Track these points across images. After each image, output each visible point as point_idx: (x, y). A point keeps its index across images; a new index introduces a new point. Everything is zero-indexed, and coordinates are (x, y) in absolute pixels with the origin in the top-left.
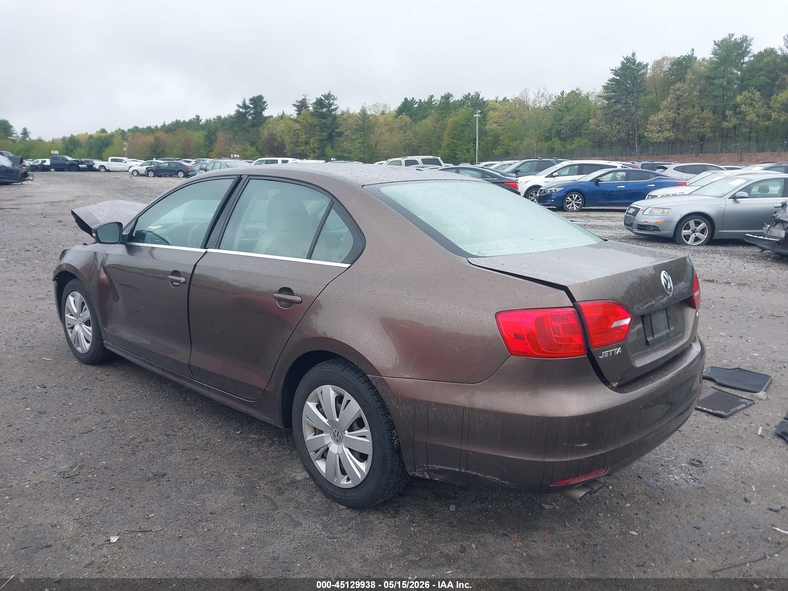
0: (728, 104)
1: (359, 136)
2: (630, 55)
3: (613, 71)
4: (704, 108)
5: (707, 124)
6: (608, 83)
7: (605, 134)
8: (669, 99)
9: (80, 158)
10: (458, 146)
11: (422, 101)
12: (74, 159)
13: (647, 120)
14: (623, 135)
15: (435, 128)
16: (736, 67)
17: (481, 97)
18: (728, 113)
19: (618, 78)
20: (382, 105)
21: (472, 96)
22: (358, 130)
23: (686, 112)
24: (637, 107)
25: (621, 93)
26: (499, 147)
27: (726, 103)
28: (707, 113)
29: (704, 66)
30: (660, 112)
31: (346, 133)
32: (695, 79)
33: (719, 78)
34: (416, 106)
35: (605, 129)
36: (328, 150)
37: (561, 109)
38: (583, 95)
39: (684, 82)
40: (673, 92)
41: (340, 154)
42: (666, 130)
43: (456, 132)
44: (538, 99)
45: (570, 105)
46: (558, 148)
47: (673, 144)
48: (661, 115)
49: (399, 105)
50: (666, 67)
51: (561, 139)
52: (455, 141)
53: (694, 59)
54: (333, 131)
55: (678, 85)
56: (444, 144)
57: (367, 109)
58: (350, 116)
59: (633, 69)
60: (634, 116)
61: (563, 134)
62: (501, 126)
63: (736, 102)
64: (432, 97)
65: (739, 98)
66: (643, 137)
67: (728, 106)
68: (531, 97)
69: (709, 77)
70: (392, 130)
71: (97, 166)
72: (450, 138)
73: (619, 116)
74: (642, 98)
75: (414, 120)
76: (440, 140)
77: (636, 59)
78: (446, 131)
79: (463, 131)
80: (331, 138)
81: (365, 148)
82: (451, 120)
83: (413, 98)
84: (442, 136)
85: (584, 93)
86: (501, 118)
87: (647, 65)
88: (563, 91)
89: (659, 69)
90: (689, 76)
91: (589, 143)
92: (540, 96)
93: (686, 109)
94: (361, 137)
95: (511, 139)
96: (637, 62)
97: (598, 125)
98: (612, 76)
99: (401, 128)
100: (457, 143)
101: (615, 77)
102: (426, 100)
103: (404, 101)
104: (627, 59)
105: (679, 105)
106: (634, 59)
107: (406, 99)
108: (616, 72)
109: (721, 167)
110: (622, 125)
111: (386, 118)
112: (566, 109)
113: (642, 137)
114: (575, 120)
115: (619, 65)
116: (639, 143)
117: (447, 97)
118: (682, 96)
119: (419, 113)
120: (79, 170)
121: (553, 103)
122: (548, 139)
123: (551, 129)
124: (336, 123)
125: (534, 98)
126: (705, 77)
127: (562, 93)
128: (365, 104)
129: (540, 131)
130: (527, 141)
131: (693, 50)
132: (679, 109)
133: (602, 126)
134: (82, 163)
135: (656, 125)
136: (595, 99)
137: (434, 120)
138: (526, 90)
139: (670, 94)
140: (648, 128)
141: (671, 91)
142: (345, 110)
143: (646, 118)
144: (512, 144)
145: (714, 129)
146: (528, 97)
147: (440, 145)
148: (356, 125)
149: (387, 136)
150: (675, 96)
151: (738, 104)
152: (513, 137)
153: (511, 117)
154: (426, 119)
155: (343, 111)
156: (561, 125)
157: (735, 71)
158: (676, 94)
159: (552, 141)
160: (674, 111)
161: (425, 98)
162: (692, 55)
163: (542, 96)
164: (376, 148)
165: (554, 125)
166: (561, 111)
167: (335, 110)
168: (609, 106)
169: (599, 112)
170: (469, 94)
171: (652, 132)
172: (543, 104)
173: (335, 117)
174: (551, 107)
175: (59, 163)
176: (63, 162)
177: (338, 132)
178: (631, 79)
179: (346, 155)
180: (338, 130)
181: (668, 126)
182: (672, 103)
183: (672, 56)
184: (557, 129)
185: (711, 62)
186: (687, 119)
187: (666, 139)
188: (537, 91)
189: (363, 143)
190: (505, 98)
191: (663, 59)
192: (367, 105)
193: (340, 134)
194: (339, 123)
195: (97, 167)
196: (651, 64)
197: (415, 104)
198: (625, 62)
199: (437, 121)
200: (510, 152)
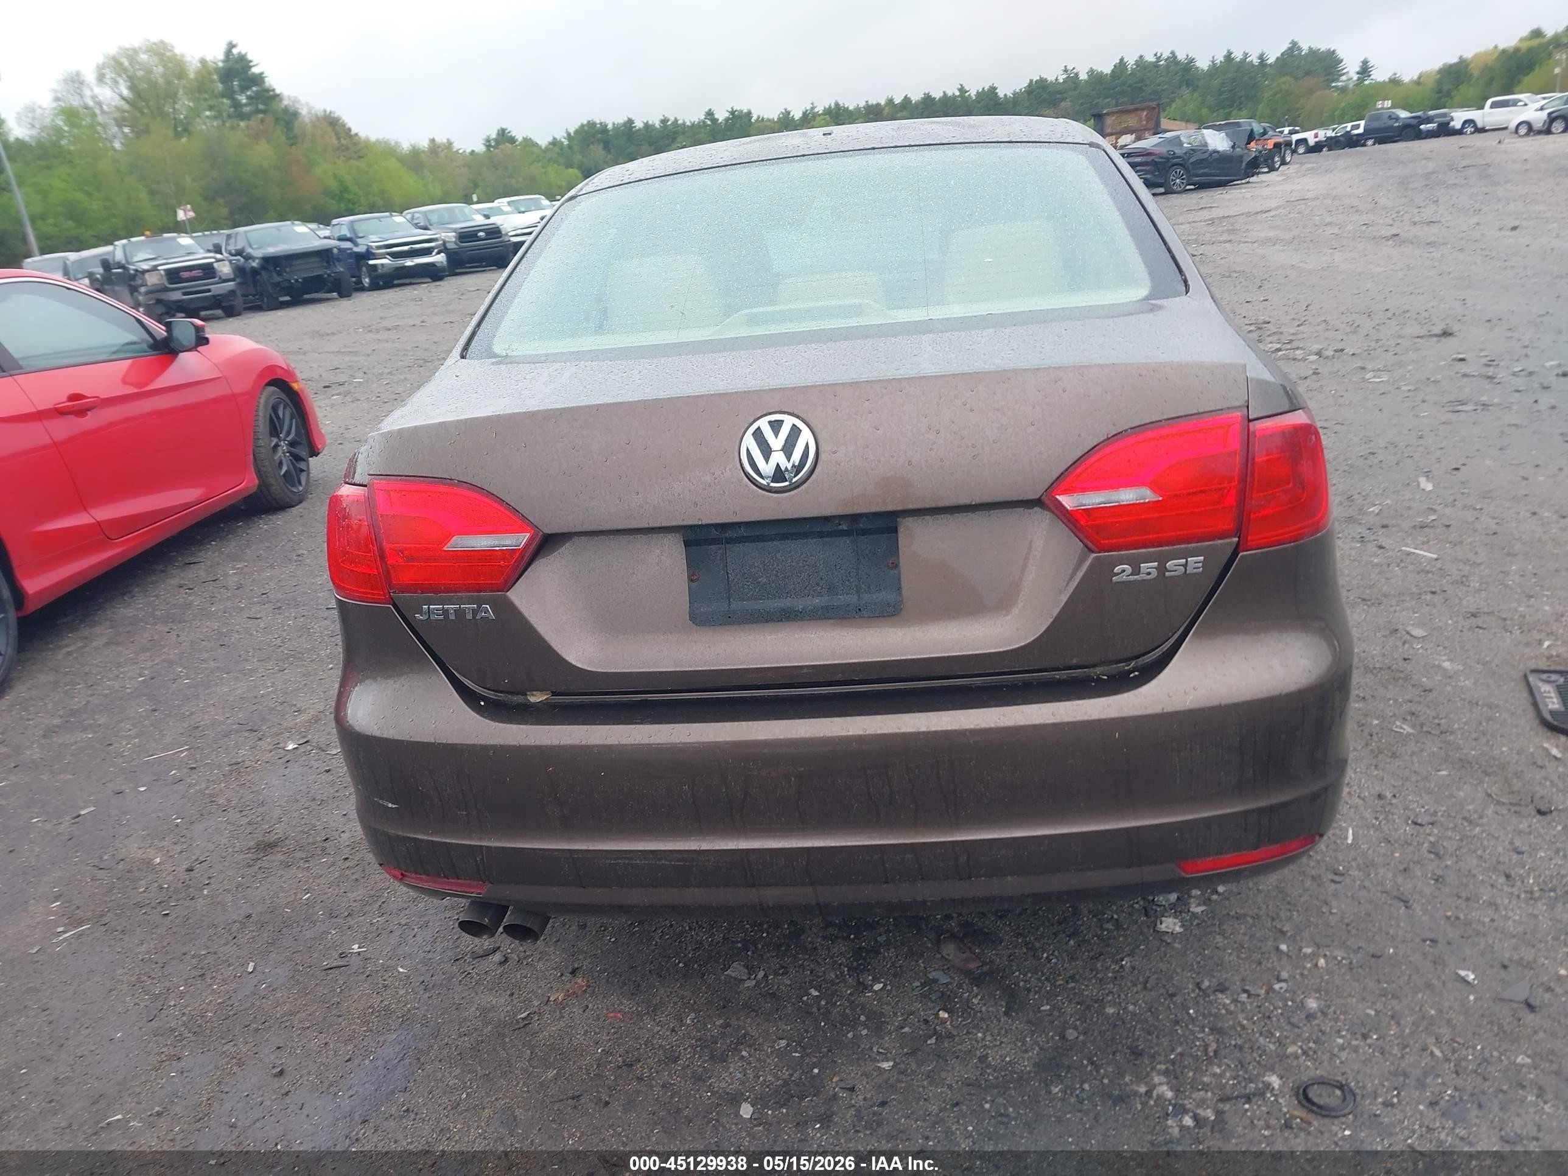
9: (1425, 110)
12: (1413, 115)
71: (1457, 124)
120: (1420, 136)
134: (1429, 120)
175: (1383, 126)
176: (1390, 123)
195: (1458, 126)
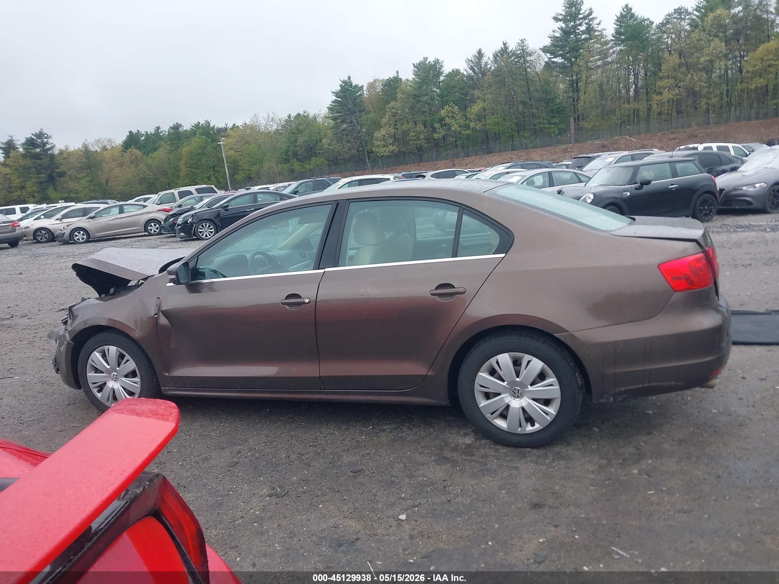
0: (435, 118)
1: (84, 174)
2: (346, 79)
3: (334, 93)
4: (417, 123)
5: (422, 136)
6: (331, 105)
7: (339, 151)
8: (387, 117)
10: (198, 174)
11: (149, 133)
13: (372, 137)
14: (354, 151)
15: (169, 159)
16: (435, 85)
17: (212, 125)
18: (437, 125)
19: (339, 99)
20: (107, 140)
21: (202, 125)
22: (83, 169)
23: (403, 127)
24: (362, 126)
25: (346, 114)
26: (240, 173)
27: (433, 117)
28: (420, 127)
29: (410, 86)
30: (382, 128)
31: (69, 173)
32: (405, 98)
33: (424, 95)
34: (143, 138)
35: (337, 147)
36: (51, 192)
37: (293, 131)
38: (310, 117)
39: (397, 101)
40: (389, 110)
41: (66, 195)
42: (390, 144)
43: (192, 161)
44: (268, 123)
45: (301, 127)
46: (298, 169)
47: (397, 156)
48: (383, 132)
49: (124, 139)
50: (379, 88)
51: (299, 160)
52: (194, 171)
53: (399, 80)
54: (52, 172)
55: (392, 104)
56: (182, 174)
57: (90, 146)
58: (70, 154)
59: (351, 91)
60: (361, 133)
61: (300, 155)
62: (238, 152)
63: (441, 115)
64: (158, 128)
65: (443, 113)
66: (372, 152)
67: (435, 119)
68: (263, 122)
69: (415, 96)
70: (121, 165)
72: (187, 168)
73: (347, 135)
74: (364, 117)
75: (144, 153)
76: (177, 170)
77: (352, 81)
78: (182, 161)
79: (199, 160)
80: (51, 179)
81: (94, 186)
82: (185, 150)
83: (138, 131)
84: (179, 166)
85: (311, 115)
86: (236, 144)
87: (362, 87)
88: (290, 115)
89: (373, 91)
90: (399, 95)
91: (325, 162)
92: (270, 120)
93: (402, 124)
94: (88, 175)
95: (250, 164)
96: (354, 84)
97: (330, 145)
98: (334, 98)
99: (132, 162)
100: (195, 172)
101: (337, 99)
102: (153, 132)
103: (129, 134)
104: (344, 82)
105: (396, 121)
106: (351, 82)
107: (131, 132)
108: (337, 94)
109: (465, 170)
110: (352, 142)
111: (113, 154)
112: (298, 132)
113: (370, 152)
114: (308, 140)
115: (339, 88)
116: (369, 158)
117: (176, 127)
118: (397, 113)
119: (148, 146)
121: (283, 126)
122: (286, 161)
123: (287, 151)
124: (55, 163)
125: (265, 123)
126: (412, 95)
127: (289, 116)
128: (86, 140)
129: (277, 154)
130: (266, 165)
131: (398, 72)
132: (396, 125)
133: (334, 145)
135: (381, 141)
136: (322, 120)
137: (167, 151)
138: (255, 115)
139: (386, 112)
140: (374, 144)
141: (387, 110)
142: (63, 148)
143: (370, 134)
144: (252, 168)
145: (428, 140)
146: (259, 122)
147: (179, 176)
148: (80, 163)
149: (117, 172)
150: (391, 114)
151: (443, 117)
152: (252, 162)
153: (246, 143)
154: (158, 150)
155: (61, 150)
156: (295, 146)
157: (435, 89)
158: (392, 112)
159: (291, 162)
160: (393, 127)
161: (151, 130)
162: (398, 76)
163: (273, 120)
164: (107, 185)
165: (290, 147)
166: (293, 133)
167: (51, 149)
168: (336, 126)
169: (329, 132)
170: (199, 123)
171: (378, 146)
172: (275, 127)
173: (52, 156)
174: (282, 130)
177: (59, 173)
178: (352, 100)
179: (73, 195)
180: (57, 170)
181: (391, 141)
182: (389, 120)
183: (382, 79)
184: (293, 150)
185: (416, 83)
186: (405, 133)
187: (392, 152)
188: (267, 116)
189: (91, 181)
190: (234, 125)
191: (375, 81)
192: (89, 141)
193: (62, 174)
194: (59, 163)
196: (366, 86)
197: (142, 137)
198: (343, 85)
199: (170, 152)
200: (252, 176)
